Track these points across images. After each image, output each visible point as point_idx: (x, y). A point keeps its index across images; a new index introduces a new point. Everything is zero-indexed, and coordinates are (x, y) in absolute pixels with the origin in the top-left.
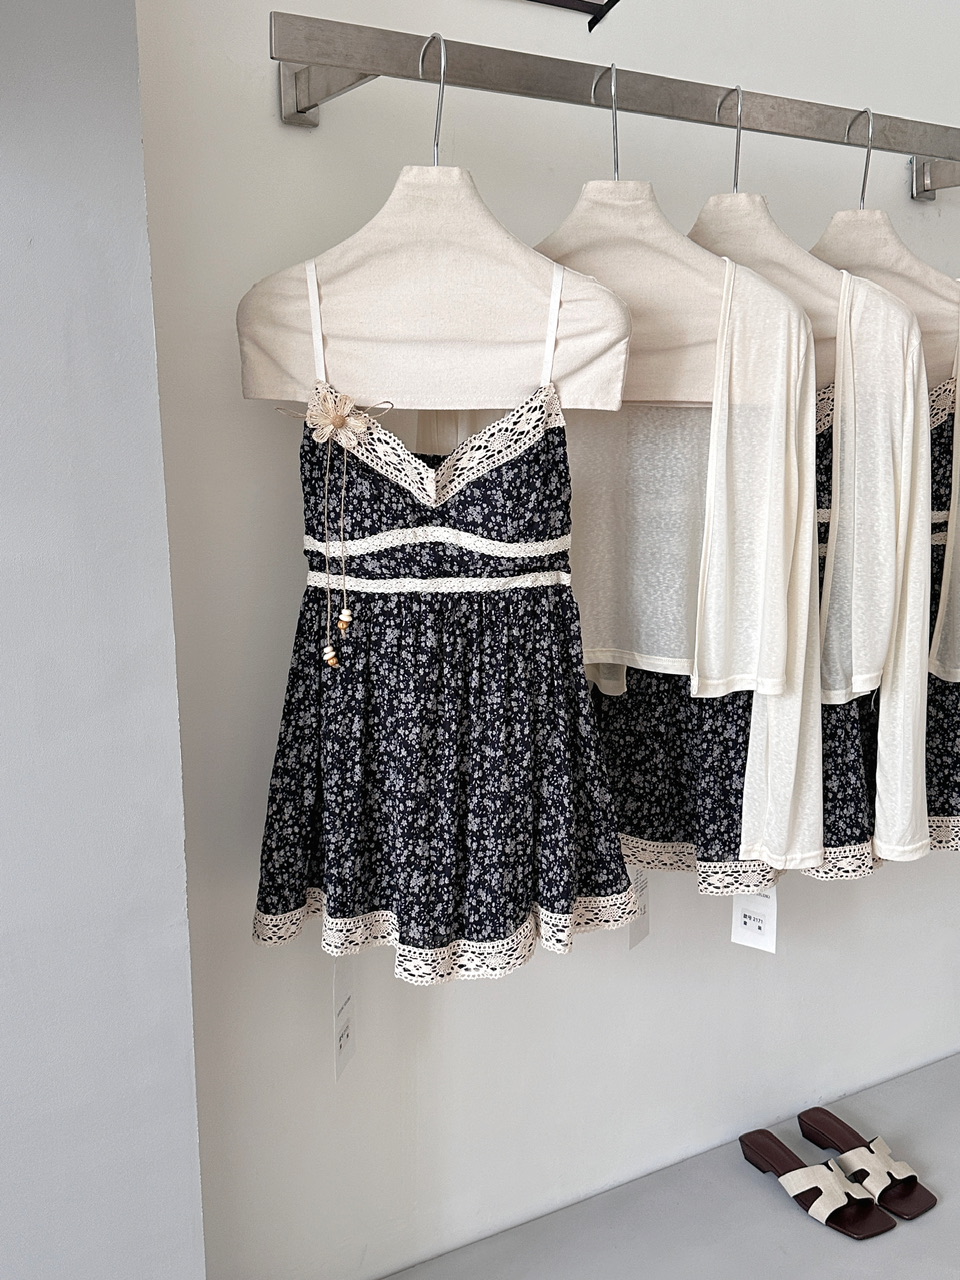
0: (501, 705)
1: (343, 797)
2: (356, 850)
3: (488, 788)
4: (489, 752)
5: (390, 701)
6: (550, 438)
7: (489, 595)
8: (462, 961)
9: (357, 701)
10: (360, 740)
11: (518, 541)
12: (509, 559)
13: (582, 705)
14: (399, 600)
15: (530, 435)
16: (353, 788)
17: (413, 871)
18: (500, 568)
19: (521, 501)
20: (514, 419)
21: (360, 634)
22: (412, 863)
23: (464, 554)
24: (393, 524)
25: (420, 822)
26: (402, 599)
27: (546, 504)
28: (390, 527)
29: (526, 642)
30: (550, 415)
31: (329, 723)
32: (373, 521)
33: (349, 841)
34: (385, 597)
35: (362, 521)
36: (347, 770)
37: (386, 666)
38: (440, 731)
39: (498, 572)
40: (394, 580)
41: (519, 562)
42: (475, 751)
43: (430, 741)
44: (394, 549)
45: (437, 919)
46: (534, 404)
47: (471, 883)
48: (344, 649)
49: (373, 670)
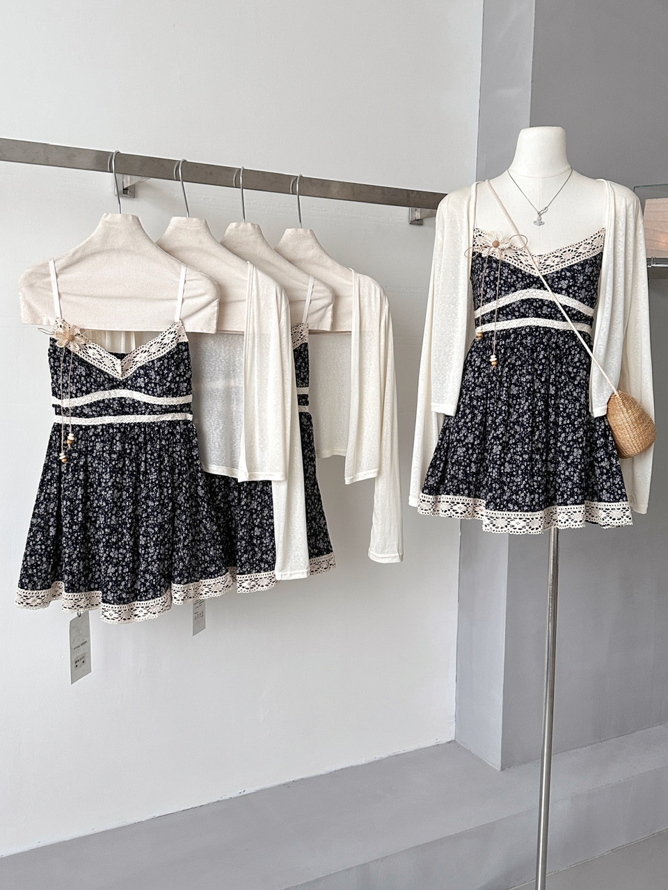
0: (157, 479)
1: (73, 530)
2: (80, 557)
3: (150, 522)
4: (151, 503)
5: (99, 479)
6: (180, 347)
7: (150, 424)
8: (136, 613)
9: (80, 480)
10: (81, 500)
11: (163, 397)
12: (158, 405)
13: (199, 480)
14: (103, 428)
15: (170, 345)
16: (78, 524)
17: (109, 565)
18: (154, 410)
19: (164, 377)
20: (162, 337)
21: (82, 447)
22: (109, 560)
23: (135, 403)
24: (98, 389)
25: (113, 540)
26: (104, 427)
27: (177, 379)
28: (96, 390)
29: (169, 447)
30: (180, 336)
31: (65, 491)
32: (87, 387)
33: (76, 552)
34: (95, 427)
35: (82, 388)
36: (75, 515)
37: (96, 462)
38: (124, 493)
39: (153, 412)
40: (100, 418)
41: (164, 407)
42: (143, 503)
43: (119, 498)
44: (99, 402)
45: (121, 590)
46: (171, 330)
47: (141, 571)
48: (74, 455)
49: (90, 465)
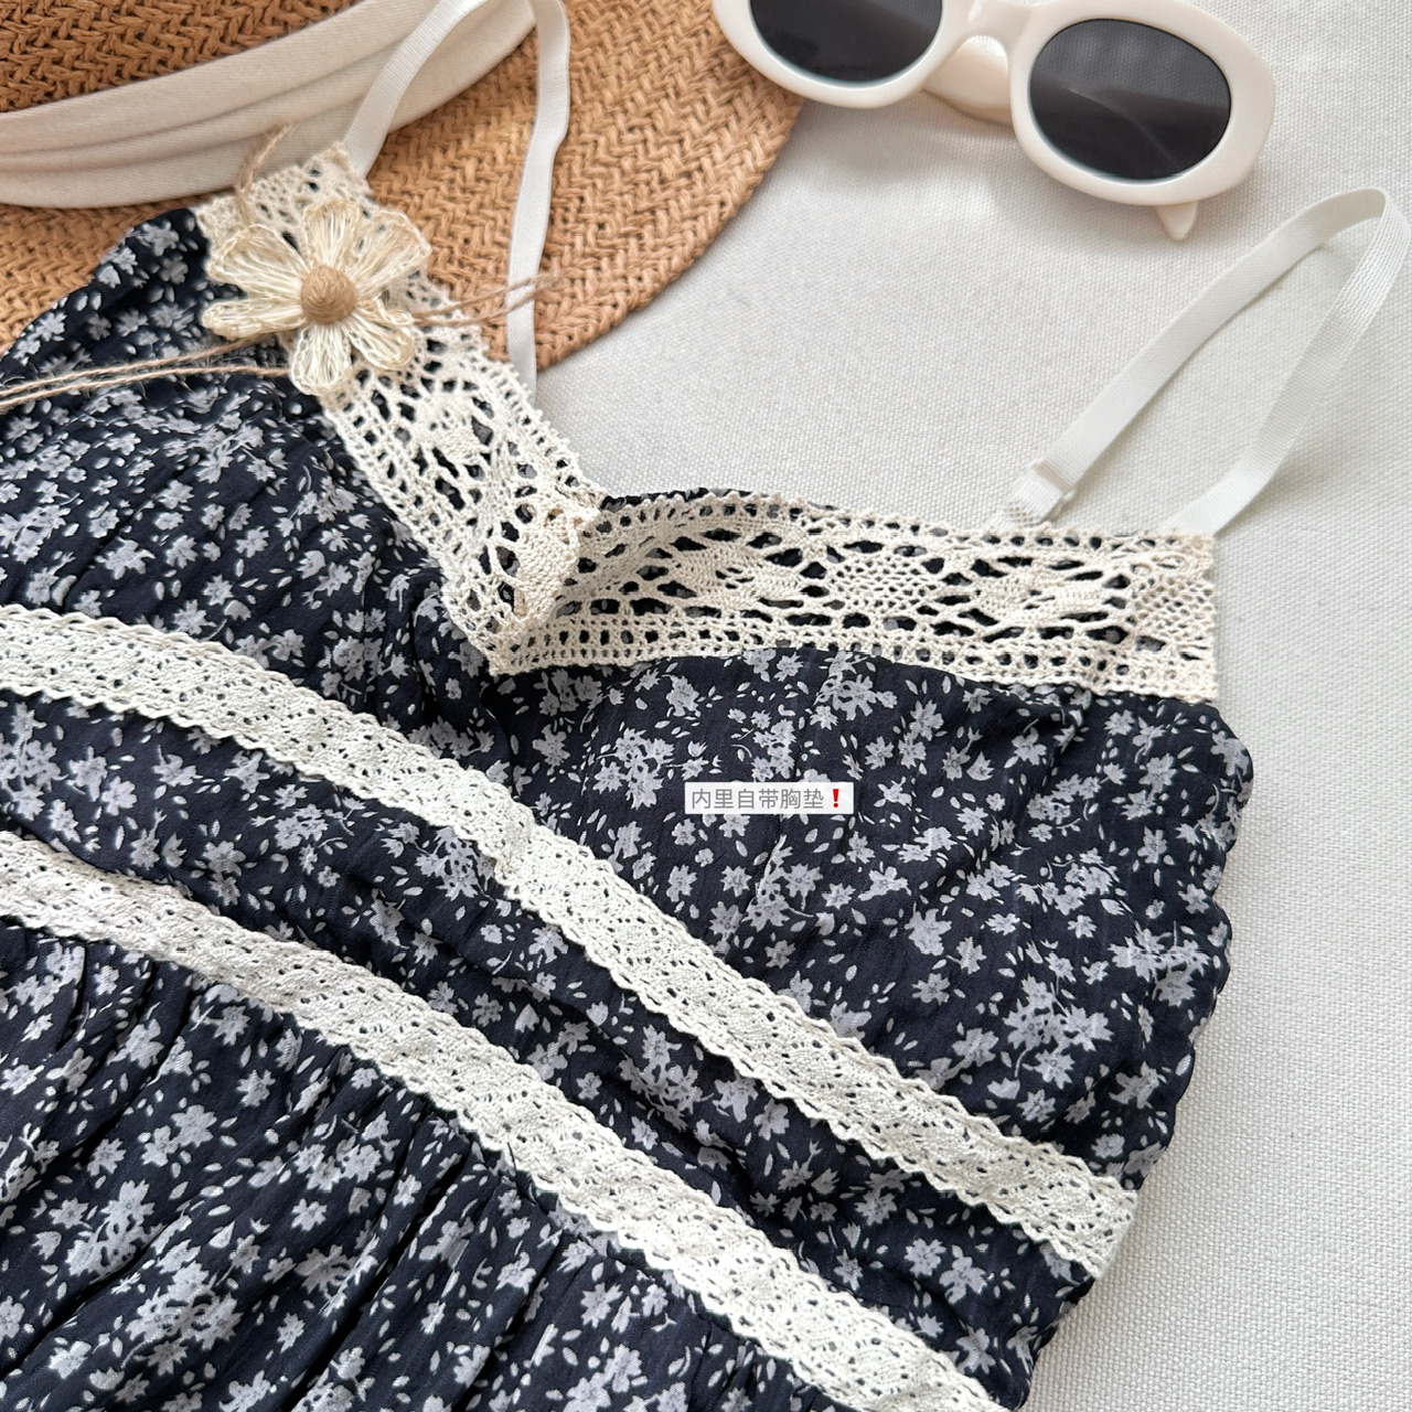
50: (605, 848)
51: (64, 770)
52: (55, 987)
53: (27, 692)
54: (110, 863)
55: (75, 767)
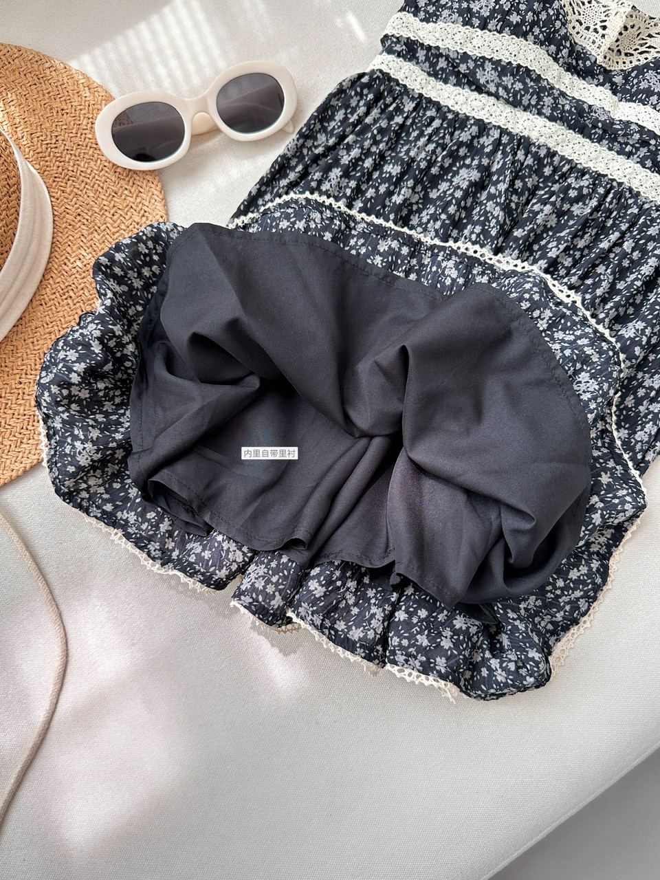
50: (646, 103)
51: (500, 79)
52: (493, 139)
53: (490, 57)
54: (515, 103)
55: (504, 79)
